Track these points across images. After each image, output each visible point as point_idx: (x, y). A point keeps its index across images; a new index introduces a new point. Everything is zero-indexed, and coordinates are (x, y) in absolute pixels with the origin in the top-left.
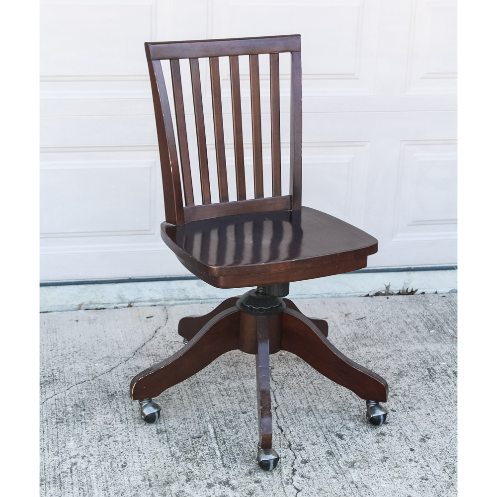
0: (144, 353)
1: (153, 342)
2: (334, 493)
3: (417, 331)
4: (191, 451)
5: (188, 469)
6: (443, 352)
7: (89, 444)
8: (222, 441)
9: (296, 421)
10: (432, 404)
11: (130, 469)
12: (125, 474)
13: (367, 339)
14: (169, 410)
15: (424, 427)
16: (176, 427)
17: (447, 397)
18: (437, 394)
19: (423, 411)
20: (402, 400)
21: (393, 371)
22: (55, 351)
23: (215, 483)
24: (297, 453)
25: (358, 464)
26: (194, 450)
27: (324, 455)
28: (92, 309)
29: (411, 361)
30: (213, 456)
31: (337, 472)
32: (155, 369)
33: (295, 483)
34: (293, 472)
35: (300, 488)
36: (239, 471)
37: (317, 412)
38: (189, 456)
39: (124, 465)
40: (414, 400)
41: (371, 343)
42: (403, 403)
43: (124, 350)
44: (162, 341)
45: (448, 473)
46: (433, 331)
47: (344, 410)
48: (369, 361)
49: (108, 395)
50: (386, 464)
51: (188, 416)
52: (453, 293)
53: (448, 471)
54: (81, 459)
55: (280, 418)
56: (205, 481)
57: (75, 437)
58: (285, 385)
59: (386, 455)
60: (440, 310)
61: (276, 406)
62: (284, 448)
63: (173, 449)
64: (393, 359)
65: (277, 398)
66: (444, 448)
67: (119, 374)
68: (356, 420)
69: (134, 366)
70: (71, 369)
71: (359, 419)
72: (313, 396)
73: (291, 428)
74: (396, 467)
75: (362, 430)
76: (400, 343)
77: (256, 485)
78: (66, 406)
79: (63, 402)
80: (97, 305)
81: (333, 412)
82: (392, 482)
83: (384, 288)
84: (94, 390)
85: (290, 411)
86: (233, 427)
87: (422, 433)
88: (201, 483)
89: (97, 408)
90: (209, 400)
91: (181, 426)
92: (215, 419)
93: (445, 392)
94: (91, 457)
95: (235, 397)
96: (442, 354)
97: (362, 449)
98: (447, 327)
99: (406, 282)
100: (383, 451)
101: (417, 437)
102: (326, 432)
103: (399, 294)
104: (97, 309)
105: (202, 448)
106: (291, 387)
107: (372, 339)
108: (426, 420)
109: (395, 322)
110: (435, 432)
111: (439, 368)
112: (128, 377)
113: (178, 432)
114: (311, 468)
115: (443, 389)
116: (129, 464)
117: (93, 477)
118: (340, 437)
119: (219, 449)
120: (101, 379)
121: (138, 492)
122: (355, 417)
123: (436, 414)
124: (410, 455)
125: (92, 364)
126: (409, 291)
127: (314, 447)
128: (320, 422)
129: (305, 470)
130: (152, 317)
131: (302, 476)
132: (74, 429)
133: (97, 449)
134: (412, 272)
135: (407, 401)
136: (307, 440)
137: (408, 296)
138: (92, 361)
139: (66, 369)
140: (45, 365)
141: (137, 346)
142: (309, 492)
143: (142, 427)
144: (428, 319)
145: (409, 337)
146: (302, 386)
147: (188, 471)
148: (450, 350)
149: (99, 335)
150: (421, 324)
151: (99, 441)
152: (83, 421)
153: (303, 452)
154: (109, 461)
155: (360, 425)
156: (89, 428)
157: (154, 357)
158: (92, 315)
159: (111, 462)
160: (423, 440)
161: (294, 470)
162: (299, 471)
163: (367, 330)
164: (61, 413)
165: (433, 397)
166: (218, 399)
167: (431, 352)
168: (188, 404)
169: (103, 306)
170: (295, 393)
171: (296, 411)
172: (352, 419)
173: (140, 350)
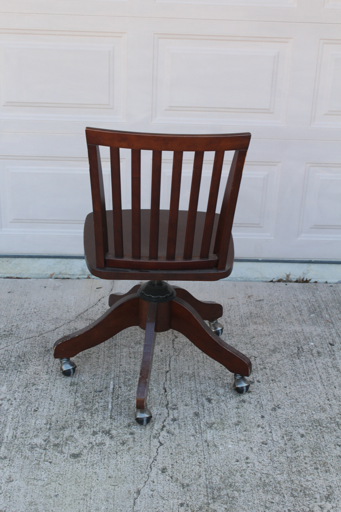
0: (84, 317)
1: (94, 309)
2: (188, 449)
3: (300, 314)
4: (90, 402)
5: (83, 418)
6: (315, 333)
7: (17, 389)
8: (116, 397)
9: (179, 384)
10: (291, 378)
11: (40, 413)
12: (34, 418)
13: (259, 318)
14: (86, 367)
15: (279, 398)
16: (86, 381)
17: (305, 374)
18: (298, 370)
19: (282, 384)
20: (268, 373)
21: (269, 347)
22: (20, 310)
23: (99, 432)
24: (171, 412)
25: (216, 425)
26: (93, 402)
27: (191, 415)
28: (61, 279)
29: (287, 339)
30: (105, 408)
31: (197, 431)
32: (72, 336)
33: (161, 438)
34: (162, 428)
35: (163, 442)
36: (120, 423)
37: (198, 378)
38: (87, 406)
39: (37, 409)
40: (278, 374)
41: (261, 321)
42: (268, 376)
43: (71, 314)
45: (285, 440)
46: (313, 315)
47: (220, 378)
48: (254, 337)
49: (45, 350)
50: (238, 428)
51: (98, 373)
53: (285, 438)
54: (6, 401)
55: (168, 381)
56: (92, 429)
57: (8, 383)
58: (181, 353)
59: (240, 420)
60: (325, 297)
61: (168, 369)
62: (162, 407)
63: (77, 400)
64: (273, 337)
65: (172, 363)
66: (289, 417)
67: (60, 333)
68: (227, 387)
69: (73, 328)
70: (26, 326)
71: (229, 386)
72: (200, 364)
73: (174, 390)
74: (245, 431)
75: (228, 396)
76: (283, 323)
77: (130, 436)
78: (11, 356)
79: (10, 353)
80: (64, 275)
81: (210, 379)
82: (237, 444)
83: (286, 276)
84: (36, 345)
85: (178, 375)
86: (129, 385)
87: (275, 403)
88: (89, 430)
89: (33, 360)
90: (119, 360)
91: (90, 381)
92: (117, 377)
93: (305, 368)
94: (14, 401)
96: (313, 336)
97: (223, 413)
98: (325, 312)
99: (305, 272)
100: (239, 417)
101: (271, 405)
102: (200, 396)
103: (297, 281)
104: (63, 278)
105: (100, 401)
106: (185, 355)
107: (262, 319)
108: (282, 392)
109: (286, 305)
110: (286, 403)
111: (307, 348)
113: (86, 385)
114: (177, 425)
115: (305, 366)
116: (40, 410)
117: (10, 417)
118: (209, 400)
119: (112, 403)
120: (44, 337)
121: (38, 434)
123: (292, 388)
124: (260, 421)
126: (305, 280)
127: (185, 407)
128: (197, 387)
129: (173, 427)
130: (101, 288)
131: (168, 432)
132: (10, 376)
133: (20, 394)
134: (312, 264)
135: (273, 374)
136: (182, 402)
137: (303, 284)
138: (44, 321)
139: (23, 326)
140: (9, 321)
141: (81, 310)
142: (169, 446)
143: (61, 379)
144: (313, 304)
145: (293, 319)
146: (194, 354)
147: (82, 419)
148: (320, 332)
149: (57, 300)
150: (306, 309)
151: (25, 388)
152: (19, 370)
153: (176, 411)
154: (26, 405)
155: (228, 392)
156: (21, 377)
158: (58, 283)
159: (27, 407)
160: (274, 409)
161: (164, 426)
162: (168, 427)
163: (261, 311)
164: (5, 362)
165: (294, 373)
166: (126, 360)
167: (305, 333)
168: (102, 363)
169: (69, 276)
170: (186, 360)
171: (182, 376)
172: (223, 386)
173: (82, 315)
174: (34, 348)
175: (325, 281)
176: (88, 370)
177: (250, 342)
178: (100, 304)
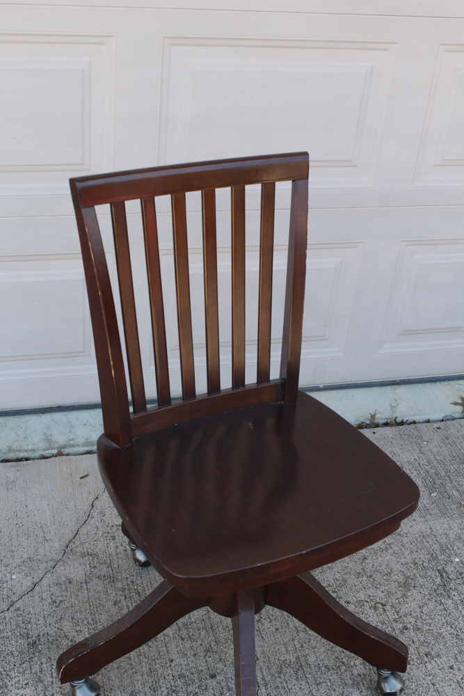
0: (77, 549)
1: (89, 528)
6: (452, 535)
10: (453, 645)
14: (111, 674)
18: (457, 623)
19: (444, 661)
20: (415, 639)
21: (396, 577)
28: (13, 461)
29: (416, 555)
37: (309, 671)
40: (430, 639)
42: (417, 644)
43: (51, 544)
44: (100, 524)
46: (434, 494)
47: (343, 663)
48: (365, 558)
49: (29, 644)
51: (137, 687)
52: (448, 422)
55: (261, 686)
60: (439, 452)
64: (395, 553)
67: (44, 596)
68: (361, 685)
69: (64, 579)
71: (365, 683)
72: (301, 635)
80: (18, 453)
81: (329, 669)
83: (369, 416)
84: (10, 633)
85: (274, 670)
89: (13, 674)
90: (164, 649)
92: (173, 691)
95: (199, 642)
96: (451, 540)
98: (449, 485)
99: (394, 405)
103: (386, 424)
106: (271, 617)
108: (450, 679)
111: (453, 569)
112: (55, 602)
120: (18, 609)
122: (359, 679)
125: (8, 575)
126: (399, 420)
128: (314, 692)
130: (87, 476)
134: (397, 387)
135: (422, 639)
137: (398, 428)
138: (9, 569)
141: (68, 534)
144: (426, 470)
148: (460, 531)
149: (19, 514)
157: (91, 558)
158: (10, 471)
165: (452, 631)
166: (177, 646)
167: (439, 537)
168: (136, 660)
169: (25, 455)
170: (277, 629)
171: (282, 669)
172: (356, 685)
173: (71, 544)
174: (7, 642)
175: (425, 417)
176: (117, 682)
177: (363, 570)
178: (95, 514)
